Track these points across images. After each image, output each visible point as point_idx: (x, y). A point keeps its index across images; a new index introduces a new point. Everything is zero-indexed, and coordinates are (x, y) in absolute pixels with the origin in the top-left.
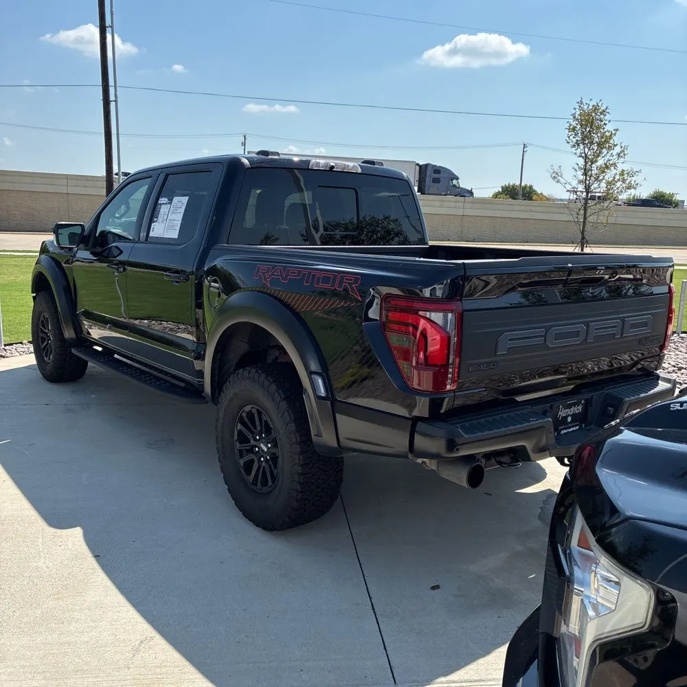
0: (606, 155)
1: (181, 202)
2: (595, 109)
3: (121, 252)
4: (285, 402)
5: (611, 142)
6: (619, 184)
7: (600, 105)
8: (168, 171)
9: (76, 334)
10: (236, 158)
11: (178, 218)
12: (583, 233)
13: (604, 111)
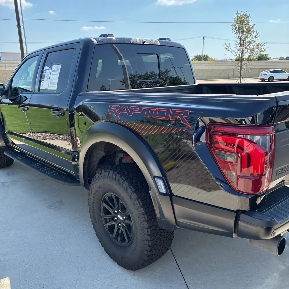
0: (250, 37)
1: (57, 68)
2: (244, 16)
3: (27, 99)
4: (135, 194)
5: (252, 31)
6: (256, 50)
7: (246, 14)
8: (48, 51)
9: (6, 143)
10: (89, 39)
11: (55, 78)
12: (240, 73)
13: (248, 16)
